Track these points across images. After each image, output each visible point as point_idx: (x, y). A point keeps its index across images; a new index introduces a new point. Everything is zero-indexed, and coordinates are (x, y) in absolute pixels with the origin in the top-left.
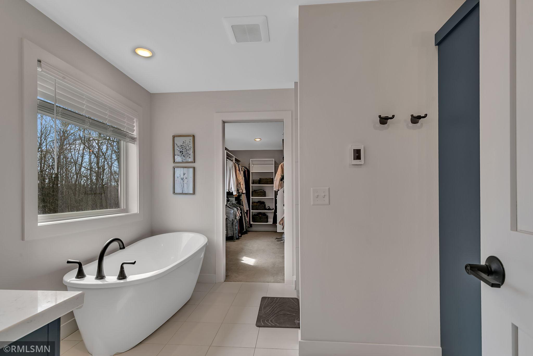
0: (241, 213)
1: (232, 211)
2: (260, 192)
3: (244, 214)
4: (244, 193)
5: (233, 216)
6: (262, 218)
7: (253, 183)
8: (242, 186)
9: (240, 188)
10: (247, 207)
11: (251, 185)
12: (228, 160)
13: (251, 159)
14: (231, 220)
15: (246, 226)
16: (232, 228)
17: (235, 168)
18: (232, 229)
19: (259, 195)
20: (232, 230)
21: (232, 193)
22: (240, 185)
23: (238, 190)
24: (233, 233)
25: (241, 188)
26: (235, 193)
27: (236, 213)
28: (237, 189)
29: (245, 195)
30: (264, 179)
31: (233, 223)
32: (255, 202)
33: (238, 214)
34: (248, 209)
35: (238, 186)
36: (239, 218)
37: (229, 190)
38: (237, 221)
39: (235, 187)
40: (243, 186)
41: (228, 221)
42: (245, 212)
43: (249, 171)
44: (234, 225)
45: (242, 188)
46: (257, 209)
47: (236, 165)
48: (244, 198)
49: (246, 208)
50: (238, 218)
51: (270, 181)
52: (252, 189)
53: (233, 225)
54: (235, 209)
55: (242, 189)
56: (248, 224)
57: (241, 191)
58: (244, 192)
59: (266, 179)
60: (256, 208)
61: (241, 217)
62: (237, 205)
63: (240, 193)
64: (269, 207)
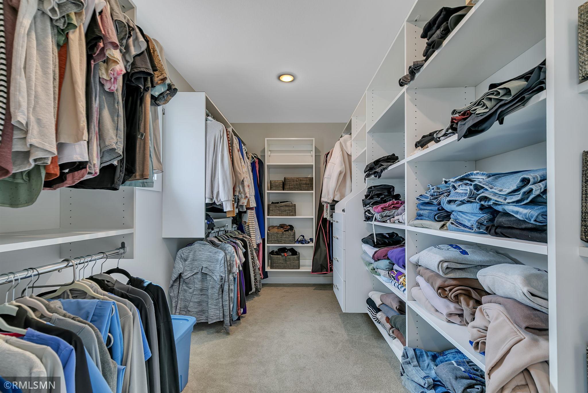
0: (246, 255)
1: (222, 255)
2: (286, 206)
3: (252, 254)
4: (252, 209)
5: (222, 269)
6: (289, 258)
7: (271, 188)
8: (247, 190)
9: (243, 196)
10: (259, 236)
11: (267, 191)
12: (209, 118)
13: (266, 139)
14: (217, 278)
15: (255, 279)
16: (220, 300)
17: (228, 141)
18: (221, 303)
19: (284, 211)
20: (221, 305)
21: (221, 205)
22: (243, 187)
23: (236, 200)
24: (221, 314)
25: (245, 194)
26: (228, 207)
27: (232, 259)
28: (234, 195)
29: (254, 212)
30: (293, 180)
31: (222, 287)
32: (273, 227)
33: (238, 261)
34: (260, 241)
35: (237, 189)
36: (241, 269)
37: (212, 199)
38: (234, 278)
39: (229, 190)
40: (250, 191)
41: (210, 280)
42: (254, 249)
43: (261, 163)
44: (225, 293)
45: (248, 195)
46: (278, 241)
47: (232, 136)
48: (250, 218)
49: (255, 239)
50: (236, 270)
51: (306, 184)
52: (269, 201)
53: (222, 292)
54: (230, 248)
55: (246, 197)
56: (260, 274)
57: (244, 202)
58: (253, 204)
59: (299, 180)
60: (276, 239)
61: (245, 265)
62: (237, 233)
63: (242, 206)
64: (303, 236)
